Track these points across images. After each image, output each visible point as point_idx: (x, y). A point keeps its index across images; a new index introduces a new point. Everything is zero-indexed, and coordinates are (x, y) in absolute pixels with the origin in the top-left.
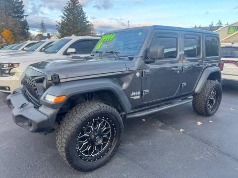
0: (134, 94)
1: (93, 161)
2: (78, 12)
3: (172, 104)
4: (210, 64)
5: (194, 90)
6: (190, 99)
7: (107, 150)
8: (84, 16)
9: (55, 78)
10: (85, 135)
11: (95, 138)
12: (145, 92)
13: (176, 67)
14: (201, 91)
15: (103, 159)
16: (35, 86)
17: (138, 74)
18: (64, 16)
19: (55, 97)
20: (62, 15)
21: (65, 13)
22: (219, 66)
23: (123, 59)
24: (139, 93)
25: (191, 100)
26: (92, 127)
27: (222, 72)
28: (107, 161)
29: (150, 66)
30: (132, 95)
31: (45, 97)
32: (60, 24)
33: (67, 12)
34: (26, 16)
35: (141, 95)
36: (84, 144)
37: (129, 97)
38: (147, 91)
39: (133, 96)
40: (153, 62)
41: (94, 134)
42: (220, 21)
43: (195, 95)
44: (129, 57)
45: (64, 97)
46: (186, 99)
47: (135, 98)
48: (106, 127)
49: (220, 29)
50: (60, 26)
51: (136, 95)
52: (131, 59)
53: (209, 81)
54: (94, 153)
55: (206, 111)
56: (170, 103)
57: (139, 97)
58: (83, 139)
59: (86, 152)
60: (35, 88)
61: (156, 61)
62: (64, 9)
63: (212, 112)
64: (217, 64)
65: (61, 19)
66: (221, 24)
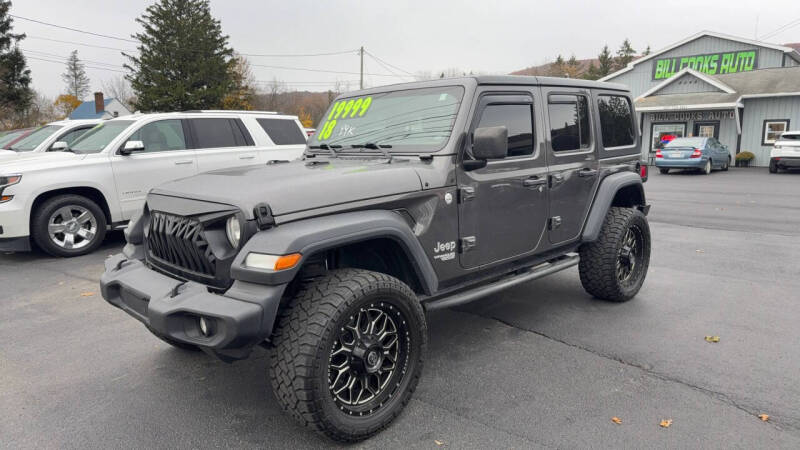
0: (441, 247)
1: (364, 413)
2: (194, 20)
3: (532, 272)
4: (614, 168)
5: (581, 236)
6: (574, 257)
7: (392, 388)
8: (216, 34)
9: (265, 214)
10: (343, 348)
11: (366, 355)
12: (466, 241)
13: (535, 177)
14: (599, 238)
15: (385, 411)
16: (200, 238)
17: (448, 198)
18: (150, 36)
19: (276, 258)
20: (143, 31)
21: (154, 27)
22: (637, 171)
23: (408, 161)
24: (452, 245)
25: (577, 260)
26: (356, 328)
27: (644, 185)
28: (394, 417)
29: (474, 175)
30: (437, 251)
31: (244, 262)
32: (136, 61)
33: (157, 23)
34: (19, 38)
35: (459, 250)
36: (341, 372)
37: (431, 254)
38: (471, 239)
39: (441, 253)
40: (483, 165)
41: (362, 346)
42: (626, 44)
43: (583, 247)
44: (422, 155)
45: (297, 256)
46: (563, 258)
47: (444, 257)
48: (387, 329)
49: (630, 66)
50: (137, 69)
51: (447, 252)
52: (427, 160)
53: (615, 209)
54: (363, 398)
55: (616, 287)
56: (524, 271)
57: (452, 256)
58: (339, 359)
59: (346, 394)
60: (200, 243)
61: (489, 163)
62: (149, 14)
63: (630, 289)
64: (632, 166)
65: (140, 44)
66: (632, 51)
